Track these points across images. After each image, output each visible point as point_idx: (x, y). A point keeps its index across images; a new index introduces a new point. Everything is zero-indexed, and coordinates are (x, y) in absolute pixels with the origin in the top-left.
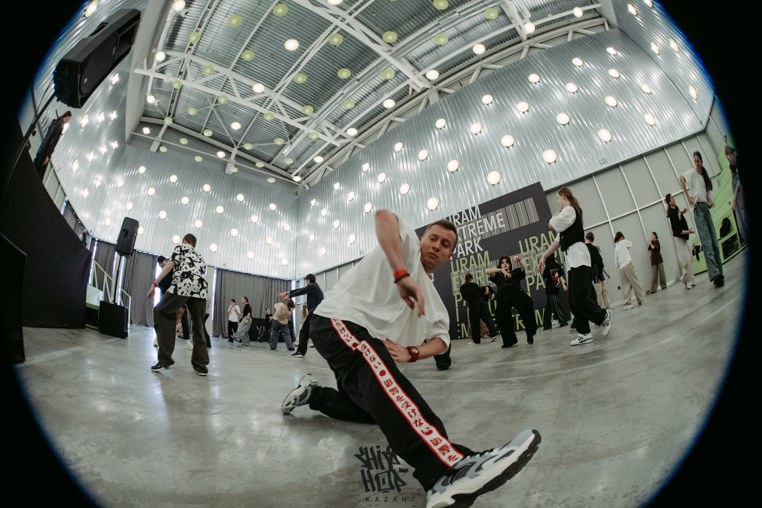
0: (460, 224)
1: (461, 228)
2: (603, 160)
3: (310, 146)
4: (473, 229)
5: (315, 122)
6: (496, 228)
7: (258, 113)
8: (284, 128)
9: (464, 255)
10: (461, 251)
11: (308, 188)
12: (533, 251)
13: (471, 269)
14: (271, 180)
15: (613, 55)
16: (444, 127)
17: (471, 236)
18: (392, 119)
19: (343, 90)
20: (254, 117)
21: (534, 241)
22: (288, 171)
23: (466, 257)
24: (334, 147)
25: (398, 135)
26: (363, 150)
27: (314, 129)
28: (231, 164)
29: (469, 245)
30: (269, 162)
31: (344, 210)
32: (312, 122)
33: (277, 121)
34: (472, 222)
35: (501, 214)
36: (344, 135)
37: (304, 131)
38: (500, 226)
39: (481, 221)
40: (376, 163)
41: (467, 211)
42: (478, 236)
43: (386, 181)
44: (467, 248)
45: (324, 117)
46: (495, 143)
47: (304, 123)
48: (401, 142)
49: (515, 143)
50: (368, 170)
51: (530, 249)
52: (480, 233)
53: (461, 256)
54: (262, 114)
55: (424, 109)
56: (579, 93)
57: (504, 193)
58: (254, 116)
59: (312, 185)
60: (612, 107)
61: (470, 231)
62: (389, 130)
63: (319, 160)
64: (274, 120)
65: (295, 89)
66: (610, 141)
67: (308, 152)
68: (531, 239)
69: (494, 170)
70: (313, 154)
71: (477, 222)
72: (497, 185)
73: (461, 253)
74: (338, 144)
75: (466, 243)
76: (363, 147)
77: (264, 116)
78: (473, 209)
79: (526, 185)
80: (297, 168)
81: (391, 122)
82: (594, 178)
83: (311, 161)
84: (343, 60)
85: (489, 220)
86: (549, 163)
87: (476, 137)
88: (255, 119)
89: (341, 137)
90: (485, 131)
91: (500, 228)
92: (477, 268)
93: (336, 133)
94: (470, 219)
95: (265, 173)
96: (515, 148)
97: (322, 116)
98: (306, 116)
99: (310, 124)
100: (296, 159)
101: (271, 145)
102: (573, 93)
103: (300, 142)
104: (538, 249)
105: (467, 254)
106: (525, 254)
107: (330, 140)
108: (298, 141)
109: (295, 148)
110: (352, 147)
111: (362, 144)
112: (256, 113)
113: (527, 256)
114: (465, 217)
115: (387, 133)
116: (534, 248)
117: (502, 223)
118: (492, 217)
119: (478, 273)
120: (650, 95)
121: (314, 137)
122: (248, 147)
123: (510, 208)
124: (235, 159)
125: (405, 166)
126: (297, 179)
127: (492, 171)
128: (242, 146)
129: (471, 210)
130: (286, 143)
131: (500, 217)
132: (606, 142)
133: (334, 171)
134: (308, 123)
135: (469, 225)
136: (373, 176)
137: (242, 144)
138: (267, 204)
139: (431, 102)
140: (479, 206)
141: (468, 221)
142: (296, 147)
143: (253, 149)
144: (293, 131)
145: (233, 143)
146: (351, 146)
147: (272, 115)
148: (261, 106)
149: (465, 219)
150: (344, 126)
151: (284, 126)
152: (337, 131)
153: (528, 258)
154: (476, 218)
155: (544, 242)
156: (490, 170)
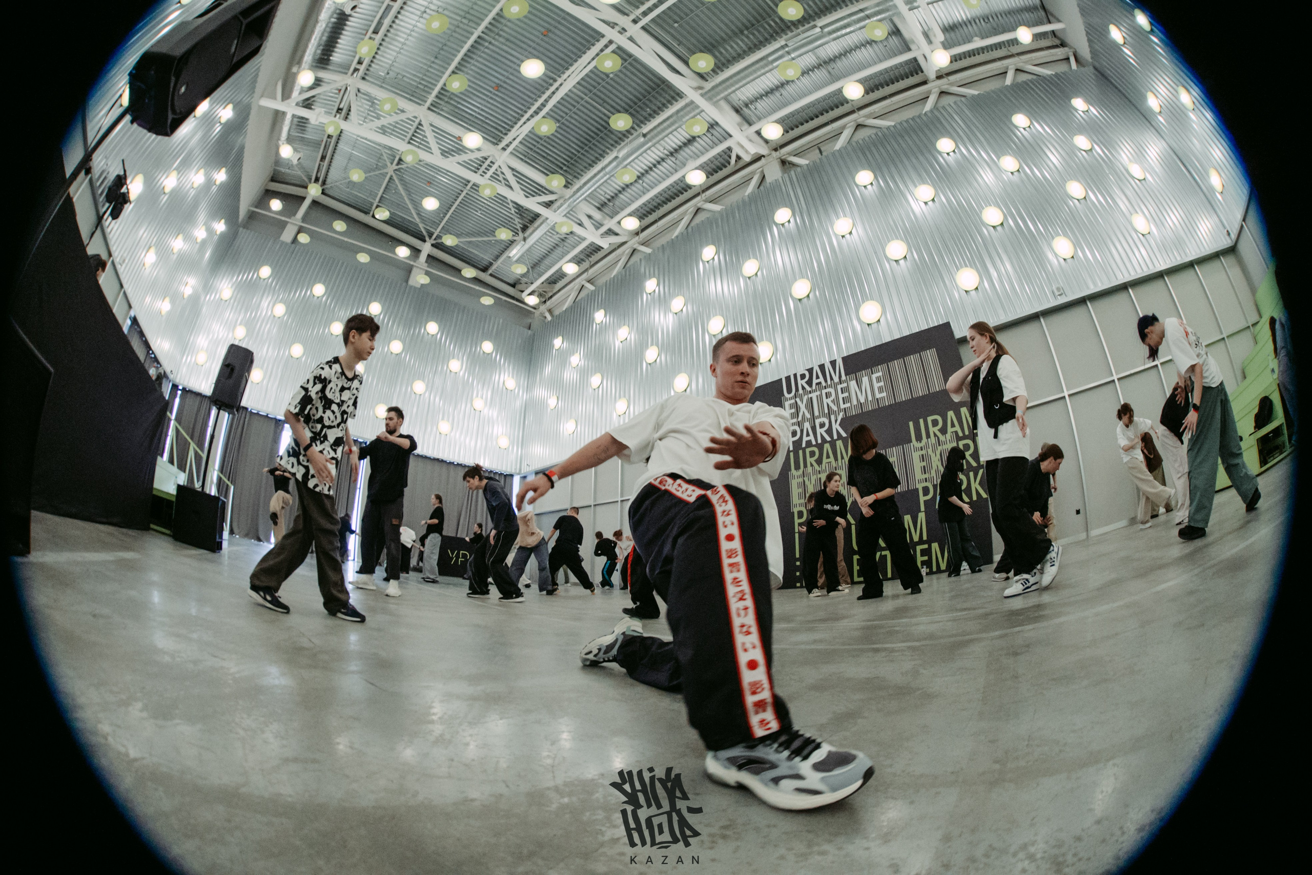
0: (808, 388)
1: (810, 396)
2: (1058, 289)
3: (557, 245)
4: (832, 398)
5: (567, 204)
6: (870, 398)
7: (470, 185)
8: (513, 212)
9: (814, 443)
10: (808, 435)
11: (549, 318)
12: (933, 441)
14: (487, 301)
15: (1083, 112)
16: (789, 221)
17: (826, 411)
18: (699, 205)
19: (619, 151)
20: (462, 191)
21: (935, 423)
22: (519, 287)
23: (817, 445)
24: (599, 248)
25: (710, 234)
26: (648, 257)
27: (565, 215)
28: (418, 270)
29: (822, 425)
30: (484, 270)
31: (610, 358)
32: (561, 205)
33: (501, 199)
34: (830, 386)
35: (880, 374)
36: (616, 229)
37: (547, 219)
38: (878, 396)
39: (845, 385)
40: (669, 280)
41: (822, 367)
42: (840, 410)
43: (684, 310)
44: (819, 430)
45: (583, 197)
46: (876, 253)
47: (548, 205)
48: (713, 244)
49: (909, 253)
50: (655, 291)
51: (928, 436)
52: (842, 406)
53: (809, 444)
54: (476, 186)
55: (756, 191)
56: (1022, 174)
57: (887, 339)
58: (463, 189)
59: (557, 312)
60: (1078, 200)
61: (825, 401)
62: (693, 224)
63: (571, 269)
64: (495, 196)
65: (535, 146)
66: (1073, 257)
67: (554, 256)
68: (930, 419)
69: (872, 299)
70: (561, 259)
71: (839, 387)
72: (876, 324)
73: (808, 438)
74: (605, 243)
75: (817, 422)
76: (648, 250)
77: (480, 189)
78: (833, 363)
79: (924, 327)
80: (532, 283)
81: (698, 210)
82: (1041, 320)
83: (557, 271)
84: (621, 100)
85: (859, 384)
86: (966, 292)
87: (844, 240)
88: (464, 194)
89: (610, 232)
90: (859, 232)
91: (877, 399)
93: (602, 225)
94: (826, 381)
95: (477, 288)
96: (908, 263)
97: (579, 194)
98: (552, 193)
99: (559, 208)
100: (532, 267)
101: (491, 241)
102: (1012, 173)
103: (540, 238)
104: (942, 438)
105: (819, 441)
106: (918, 445)
107: (591, 236)
108: (537, 234)
109: (530, 248)
110: (629, 251)
111: (646, 246)
112: (466, 185)
113: (922, 450)
114: (818, 377)
115: (690, 229)
116: (935, 435)
117: (881, 390)
118: (865, 380)
120: (1143, 182)
121: (564, 230)
122: (449, 241)
123: (896, 364)
124: (426, 262)
125: (718, 288)
126: (532, 300)
127: (867, 300)
128: (439, 241)
129: (828, 366)
130: (515, 238)
131: (878, 379)
132: (1065, 259)
133: (595, 291)
134: (555, 206)
135: (824, 392)
136: (663, 301)
137: (439, 237)
138: (478, 342)
139: (768, 179)
140: (844, 359)
141: (824, 384)
142: (532, 246)
143: (457, 245)
144: (529, 218)
145: (425, 233)
146: (626, 249)
147: (493, 188)
148: (476, 172)
149: (818, 381)
150: (617, 213)
151: (513, 209)
152: (605, 222)
153: (924, 452)
154: (836, 379)
155: (953, 425)
156: (865, 298)
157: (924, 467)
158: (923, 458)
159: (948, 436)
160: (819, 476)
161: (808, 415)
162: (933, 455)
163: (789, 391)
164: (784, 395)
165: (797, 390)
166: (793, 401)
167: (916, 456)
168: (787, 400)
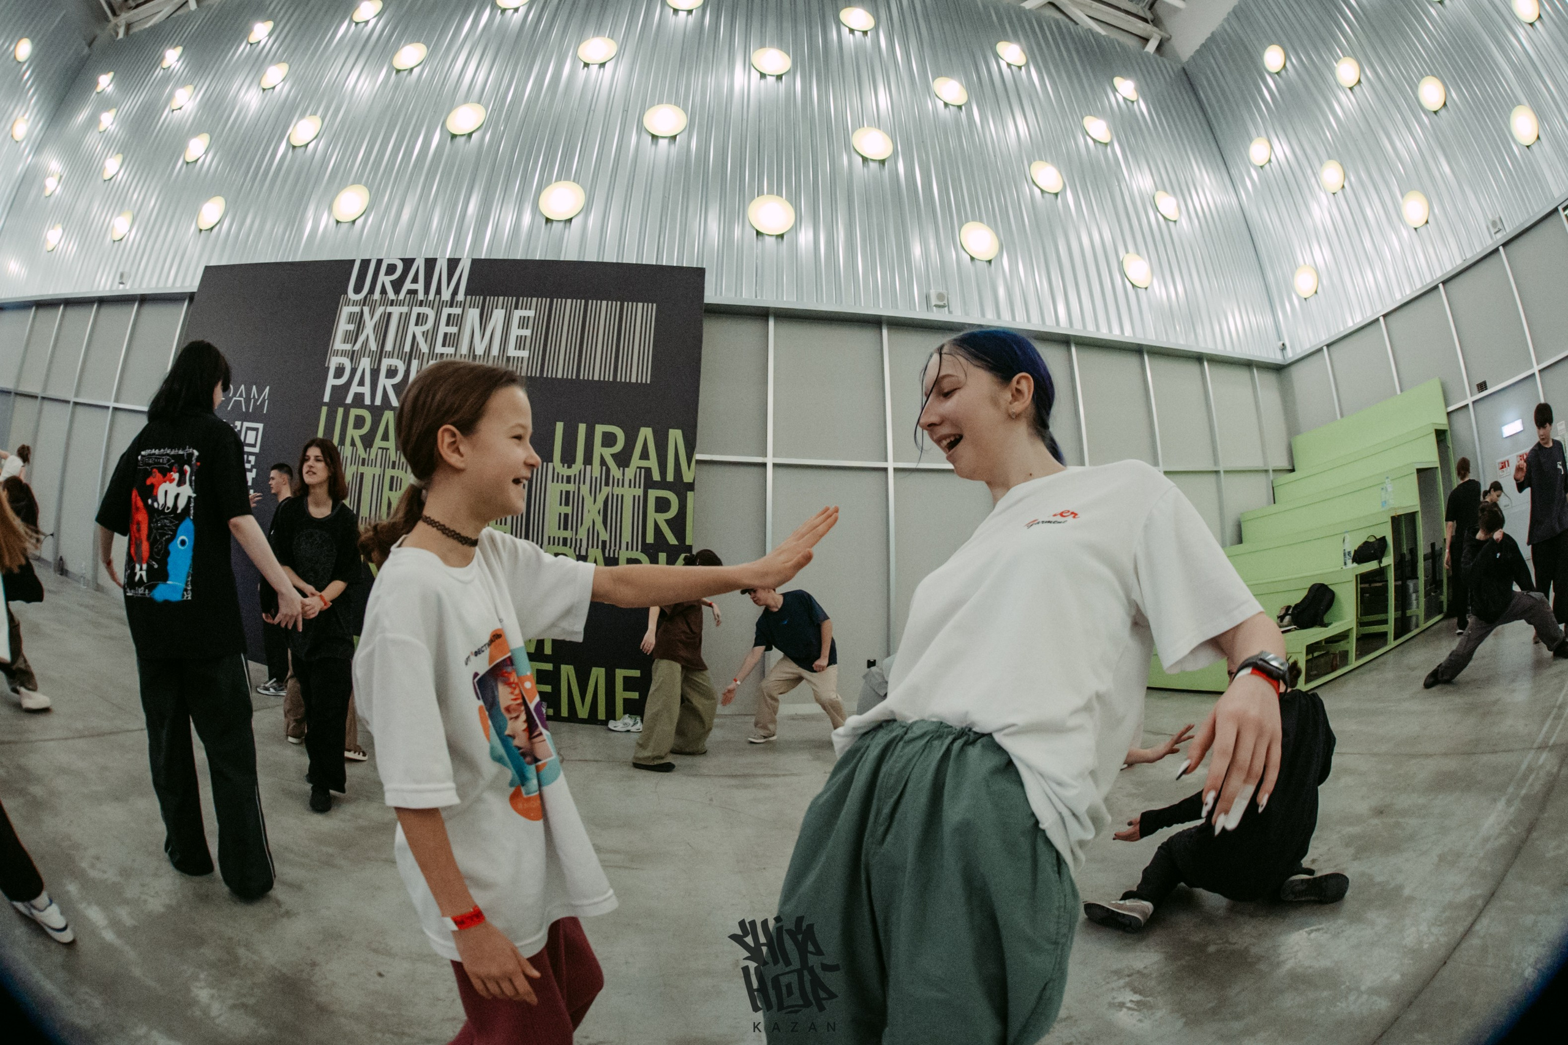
0: (391, 295)
1: (389, 309)
2: (940, 296)
4: (425, 328)
6: (495, 351)
9: (367, 402)
10: (361, 383)
12: (597, 472)
13: (373, 456)
17: (407, 348)
21: (609, 440)
23: (372, 408)
29: (392, 373)
34: (431, 305)
35: (531, 313)
38: (512, 352)
39: (457, 311)
41: (430, 263)
42: (432, 354)
44: (383, 381)
46: (625, 111)
49: (685, 134)
51: (588, 460)
52: (439, 349)
53: (359, 398)
56: (963, 114)
57: (570, 254)
60: (1042, 191)
61: (412, 328)
66: (990, 262)
68: (600, 429)
69: (577, 180)
71: (446, 311)
72: (562, 225)
73: (360, 390)
75: (386, 363)
78: (453, 263)
79: (649, 259)
82: (885, 332)
85: (484, 319)
86: (758, 233)
87: (582, 73)
90: (618, 69)
91: (508, 358)
92: (393, 458)
94: (427, 291)
96: (674, 149)
102: (946, 105)
104: (616, 472)
105: (378, 402)
106: (565, 471)
113: (568, 481)
114: (415, 280)
116: (603, 462)
117: (520, 343)
118: (499, 315)
119: (392, 478)
120: (1171, 224)
123: (568, 307)
127: (567, 178)
129: (442, 266)
131: (524, 323)
132: (972, 259)
135: (416, 310)
140: (475, 263)
141: (421, 296)
149: (414, 286)
153: (571, 487)
154: (446, 295)
155: (645, 455)
156: (564, 174)
157: (566, 515)
158: (566, 498)
159: (630, 472)
160: (361, 469)
161: (373, 346)
162: (589, 501)
163: (358, 289)
164: (346, 293)
165: (372, 291)
166: (357, 309)
167: (554, 491)
168: (348, 303)
